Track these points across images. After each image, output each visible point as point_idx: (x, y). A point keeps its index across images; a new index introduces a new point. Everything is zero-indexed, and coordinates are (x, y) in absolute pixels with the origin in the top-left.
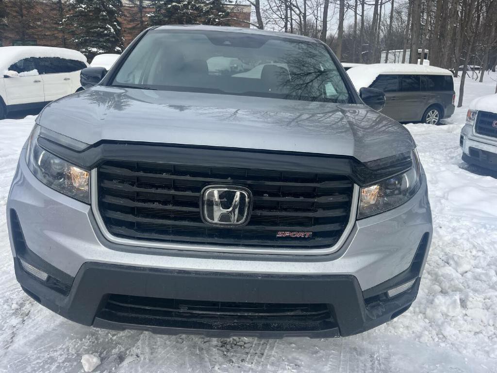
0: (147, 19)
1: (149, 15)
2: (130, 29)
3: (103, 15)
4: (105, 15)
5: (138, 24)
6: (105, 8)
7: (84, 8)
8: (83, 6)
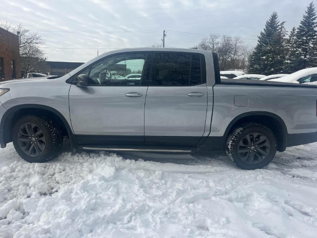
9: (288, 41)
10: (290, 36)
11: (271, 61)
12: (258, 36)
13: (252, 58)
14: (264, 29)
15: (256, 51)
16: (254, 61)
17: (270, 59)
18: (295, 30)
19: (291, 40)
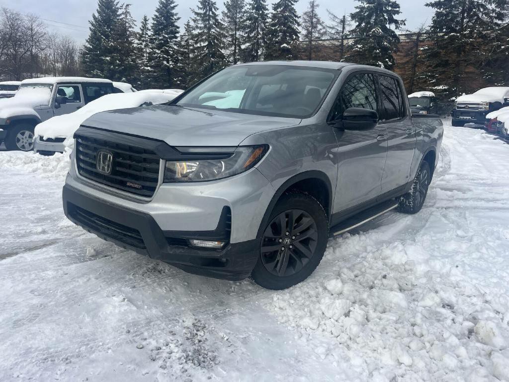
0: (421, 52)
1: (422, 49)
2: (402, 64)
3: (376, 53)
4: (378, 53)
5: (412, 58)
6: (379, 46)
7: (360, 48)
8: (359, 46)
9: (140, 37)
10: (142, 28)
11: (119, 65)
12: (89, 21)
13: (87, 58)
14: (97, 10)
15: (91, 47)
16: (90, 62)
17: (118, 62)
18: (147, 21)
19: (144, 36)
